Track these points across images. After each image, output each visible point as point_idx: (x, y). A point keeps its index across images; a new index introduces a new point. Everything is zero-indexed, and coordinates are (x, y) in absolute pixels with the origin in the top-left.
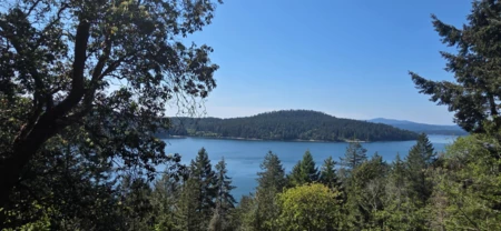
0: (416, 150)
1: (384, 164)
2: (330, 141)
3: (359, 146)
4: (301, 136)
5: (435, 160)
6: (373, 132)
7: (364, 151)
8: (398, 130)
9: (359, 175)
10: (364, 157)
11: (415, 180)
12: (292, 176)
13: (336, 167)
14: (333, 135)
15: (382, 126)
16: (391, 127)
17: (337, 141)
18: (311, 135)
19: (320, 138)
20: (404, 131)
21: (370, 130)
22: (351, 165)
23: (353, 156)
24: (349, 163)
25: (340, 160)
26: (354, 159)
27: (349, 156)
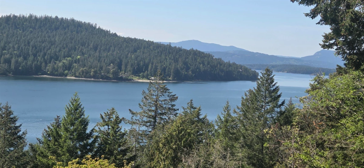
0: (254, 97)
1: (203, 121)
2: (106, 79)
3: (165, 90)
4: (49, 67)
5: (281, 113)
6: (180, 65)
7: (173, 98)
8: (220, 62)
9: (168, 142)
10: (172, 109)
11: (250, 147)
12: (42, 148)
13: (125, 128)
14: (112, 68)
15: (196, 54)
16: (209, 56)
17: (118, 79)
18: (69, 67)
19: (86, 74)
20: (230, 65)
21: (176, 61)
22: (149, 124)
23: (153, 108)
24: (146, 120)
25: (131, 115)
26: (156, 113)
27: (147, 108)
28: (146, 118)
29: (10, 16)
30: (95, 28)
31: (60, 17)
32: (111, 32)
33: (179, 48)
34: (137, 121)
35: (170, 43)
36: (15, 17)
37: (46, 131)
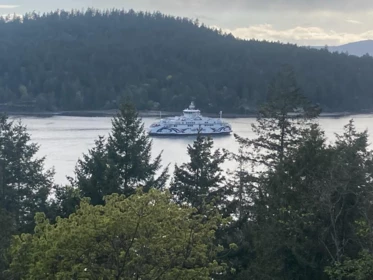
22: (270, 160)
23: (278, 132)
24: (266, 154)
25: (238, 145)
26: (282, 140)
27: (266, 132)
28: (266, 150)
29: (56, 13)
30: (196, 25)
31: (137, 11)
32: (223, 33)
33: (342, 54)
34: (250, 156)
35: (326, 47)
36: (64, 14)
37: (81, 163)
